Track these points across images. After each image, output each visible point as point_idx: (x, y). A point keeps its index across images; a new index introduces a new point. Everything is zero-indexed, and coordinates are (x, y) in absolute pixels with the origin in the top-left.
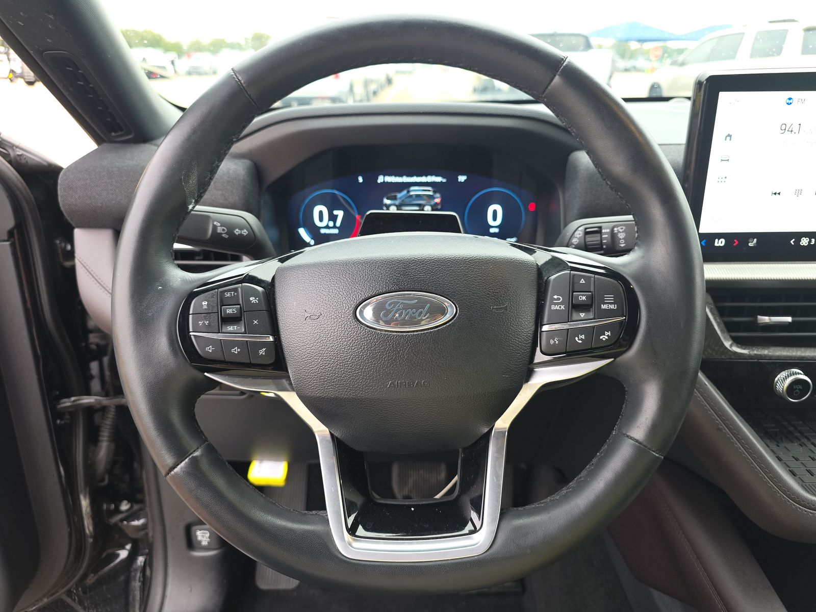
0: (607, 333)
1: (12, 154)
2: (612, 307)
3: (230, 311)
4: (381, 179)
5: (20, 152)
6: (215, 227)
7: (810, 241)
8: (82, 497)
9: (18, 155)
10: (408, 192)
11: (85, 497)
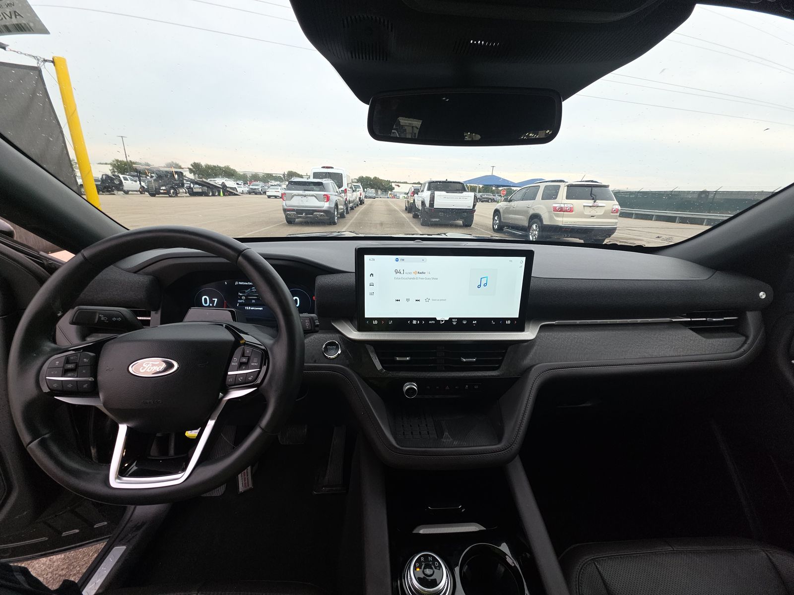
0: (252, 377)
1: (45, 263)
2: (256, 364)
3: (70, 366)
4: (236, 283)
5: (51, 262)
6: (100, 318)
7: (417, 322)
8: (92, 448)
9: (50, 264)
10: (251, 289)
11: (93, 447)
